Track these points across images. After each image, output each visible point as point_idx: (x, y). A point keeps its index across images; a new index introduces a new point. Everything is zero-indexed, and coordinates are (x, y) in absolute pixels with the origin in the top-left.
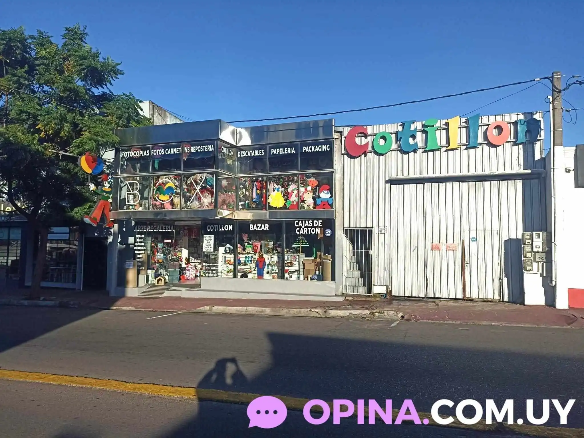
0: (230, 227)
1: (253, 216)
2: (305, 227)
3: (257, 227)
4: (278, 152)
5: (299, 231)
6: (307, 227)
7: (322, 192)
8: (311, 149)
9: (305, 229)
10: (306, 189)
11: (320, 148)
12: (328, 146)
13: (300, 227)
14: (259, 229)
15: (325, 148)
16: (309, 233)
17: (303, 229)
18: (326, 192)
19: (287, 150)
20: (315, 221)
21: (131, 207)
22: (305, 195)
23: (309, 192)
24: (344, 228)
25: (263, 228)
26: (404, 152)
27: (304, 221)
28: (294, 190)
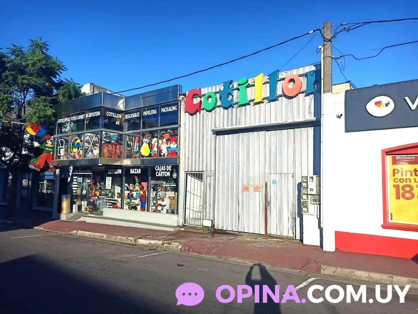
0: (120, 171)
1: (131, 163)
2: (161, 171)
3: (135, 171)
4: (147, 113)
5: (158, 174)
6: (162, 171)
7: (172, 143)
8: (166, 110)
9: (161, 172)
10: (162, 141)
11: (171, 108)
12: (176, 106)
13: (158, 171)
14: (135, 173)
15: (174, 108)
16: (164, 176)
17: (160, 172)
18: (174, 143)
19: (152, 111)
20: (167, 166)
21: (61, 157)
22: (162, 146)
23: (164, 144)
24: (185, 172)
25: (137, 172)
26: (226, 108)
27: (161, 166)
28: (155, 142)
